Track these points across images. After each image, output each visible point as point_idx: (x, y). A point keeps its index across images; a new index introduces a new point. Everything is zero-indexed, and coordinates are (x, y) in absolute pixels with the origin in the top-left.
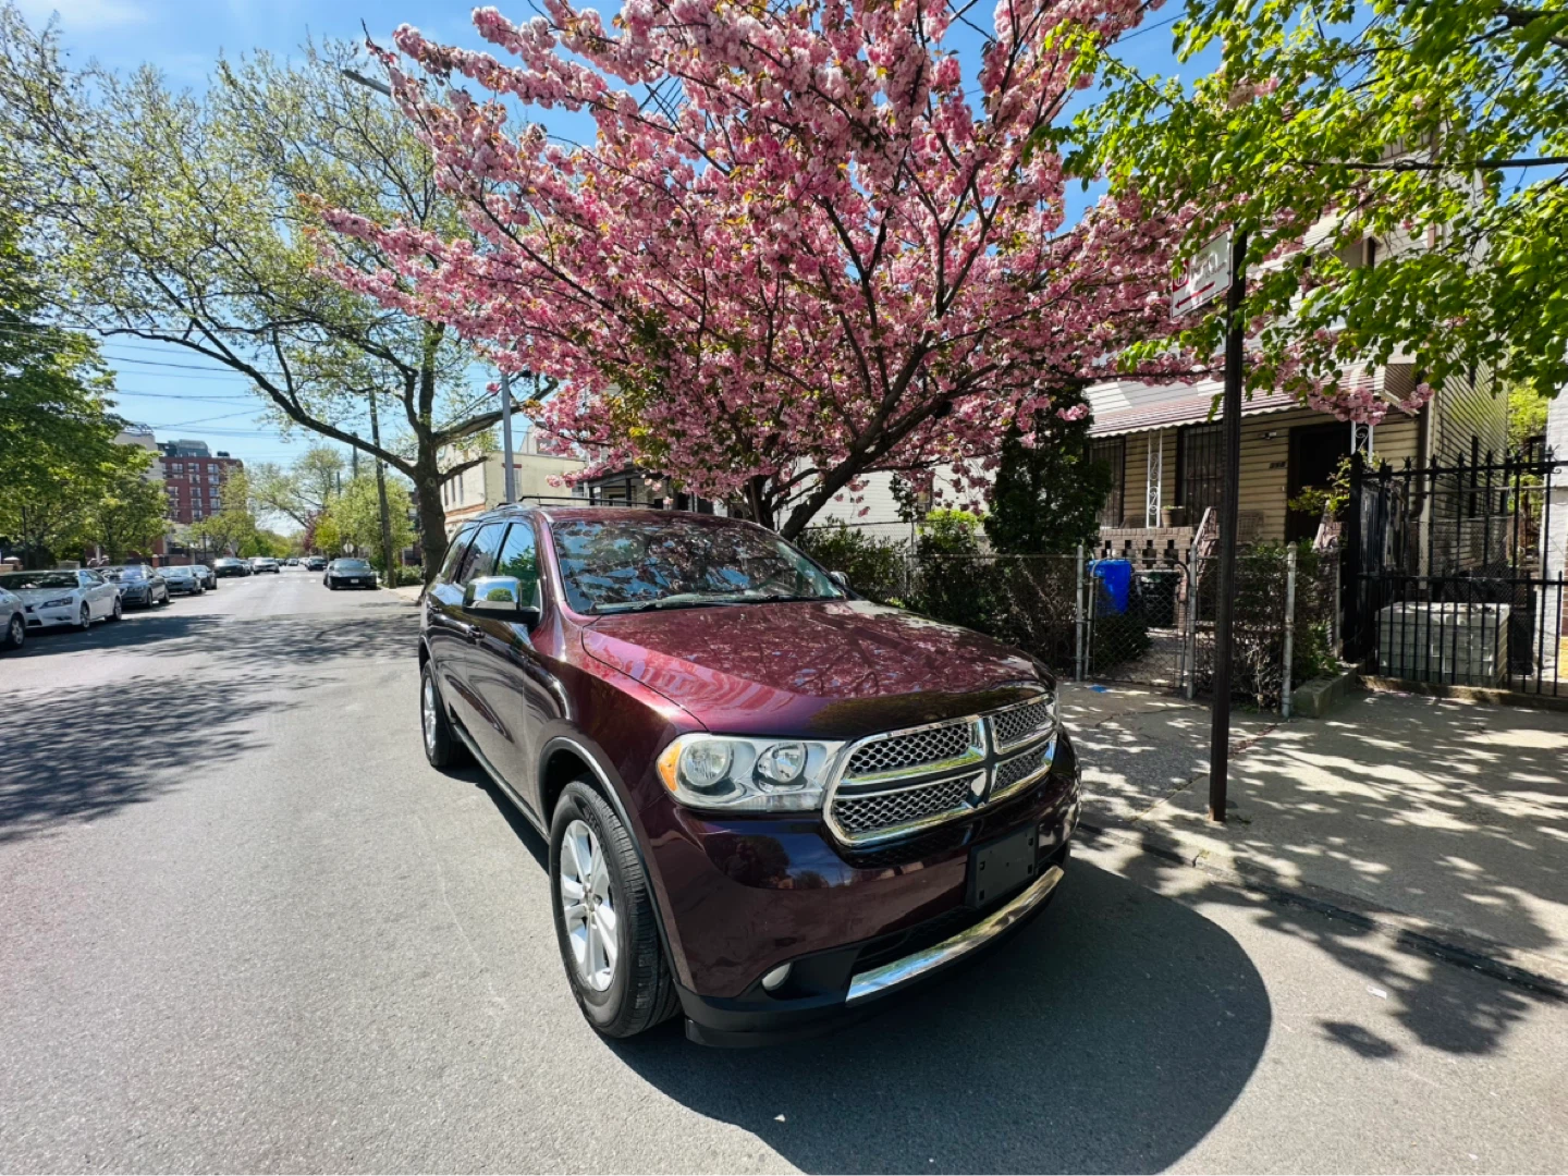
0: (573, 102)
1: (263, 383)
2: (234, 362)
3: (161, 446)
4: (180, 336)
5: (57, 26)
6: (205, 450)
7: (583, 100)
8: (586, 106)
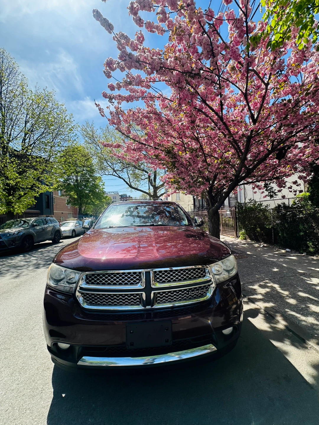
0: (137, 98)
1: (124, 180)
2: (120, 177)
3: (120, 195)
4: (112, 174)
5: (93, 123)
6: (127, 196)
7: (139, 97)
8: (140, 99)
